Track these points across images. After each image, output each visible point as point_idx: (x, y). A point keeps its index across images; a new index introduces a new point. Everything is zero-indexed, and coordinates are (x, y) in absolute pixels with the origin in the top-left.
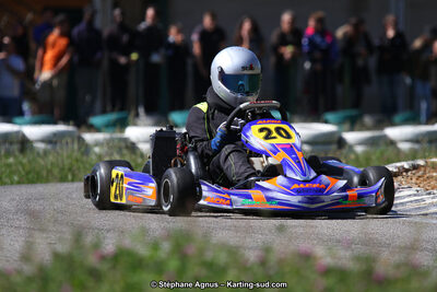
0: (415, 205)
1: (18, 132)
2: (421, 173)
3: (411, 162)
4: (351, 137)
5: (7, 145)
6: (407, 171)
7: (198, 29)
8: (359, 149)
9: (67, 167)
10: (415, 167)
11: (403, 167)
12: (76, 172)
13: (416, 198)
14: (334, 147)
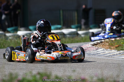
0: (103, 54)
2: (103, 44)
3: (100, 41)
4: (80, 32)
6: (99, 43)
8: (83, 36)
9: (2, 43)
10: (102, 42)
12: (4, 45)
13: (103, 51)
14: (76, 35)
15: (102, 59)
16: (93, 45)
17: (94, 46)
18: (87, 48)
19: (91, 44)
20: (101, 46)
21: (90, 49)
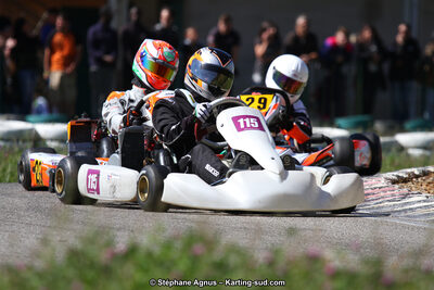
0: (425, 211)
1: (31, 130)
2: (431, 179)
3: (421, 168)
5: (20, 143)
6: (417, 177)
7: (213, 31)
10: (426, 174)
11: (413, 173)
13: (425, 204)
15: (419, 228)
16: (394, 182)
17: (397, 186)
18: (370, 191)
19: (386, 179)
20: (424, 186)
21: (382, 194)
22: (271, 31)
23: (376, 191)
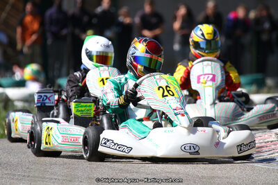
22: (182, 11)
23: (268, 144)
